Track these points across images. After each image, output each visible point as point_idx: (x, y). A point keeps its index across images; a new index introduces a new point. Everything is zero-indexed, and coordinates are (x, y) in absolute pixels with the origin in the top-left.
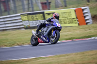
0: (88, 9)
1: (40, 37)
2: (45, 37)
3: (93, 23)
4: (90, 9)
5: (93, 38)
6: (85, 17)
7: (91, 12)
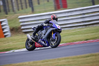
0: (6, 21)
1: (37, 41)
2: (43, 40)
3: (11, 36)
4: (9, 21)
5: (11, 51)
6: (3, 29)
7: (9, 24)
